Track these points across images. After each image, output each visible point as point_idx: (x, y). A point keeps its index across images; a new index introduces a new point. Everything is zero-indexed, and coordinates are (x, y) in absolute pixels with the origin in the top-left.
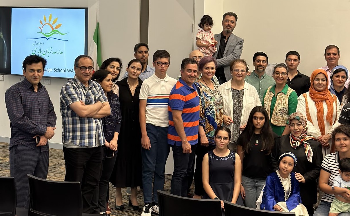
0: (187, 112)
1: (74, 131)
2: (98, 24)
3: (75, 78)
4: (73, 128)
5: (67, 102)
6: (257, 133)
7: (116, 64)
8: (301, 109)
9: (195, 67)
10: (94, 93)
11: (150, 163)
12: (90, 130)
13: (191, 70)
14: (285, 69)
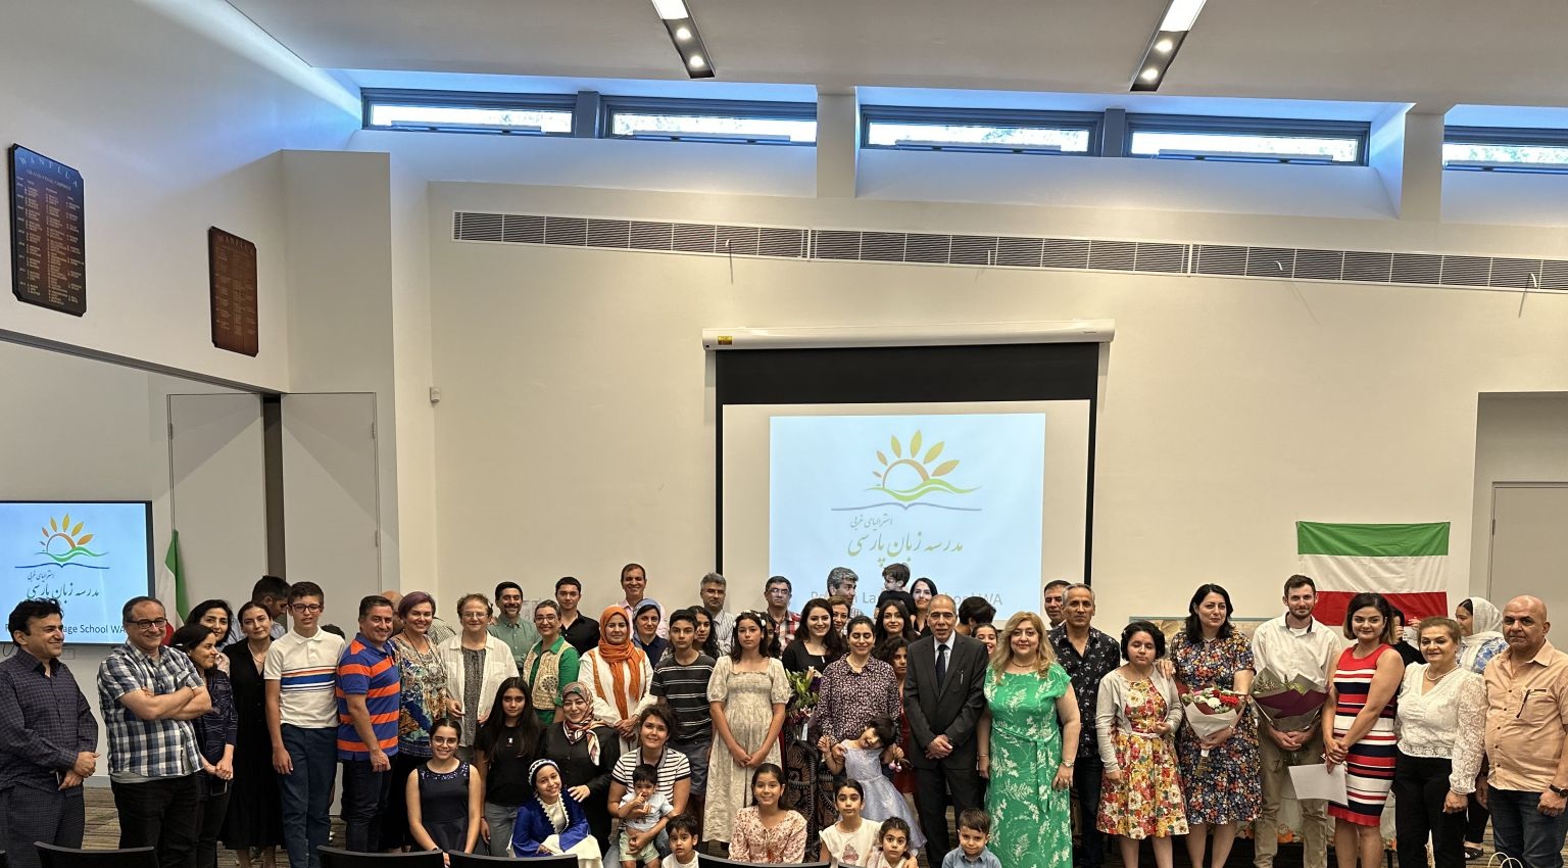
0: (375, 696)
1: (134, 748)
2: (175, 534)
3: (129, 643)
4: (131, 743)
5: (113, 692)
6: (511, 725)
7: (219, 612)
8: (585, 678)
9: (387, 611)
10: (172, 671)
11: (297, 799)
12: (169, 743)
13: (380, 618)
14: (553, 609)
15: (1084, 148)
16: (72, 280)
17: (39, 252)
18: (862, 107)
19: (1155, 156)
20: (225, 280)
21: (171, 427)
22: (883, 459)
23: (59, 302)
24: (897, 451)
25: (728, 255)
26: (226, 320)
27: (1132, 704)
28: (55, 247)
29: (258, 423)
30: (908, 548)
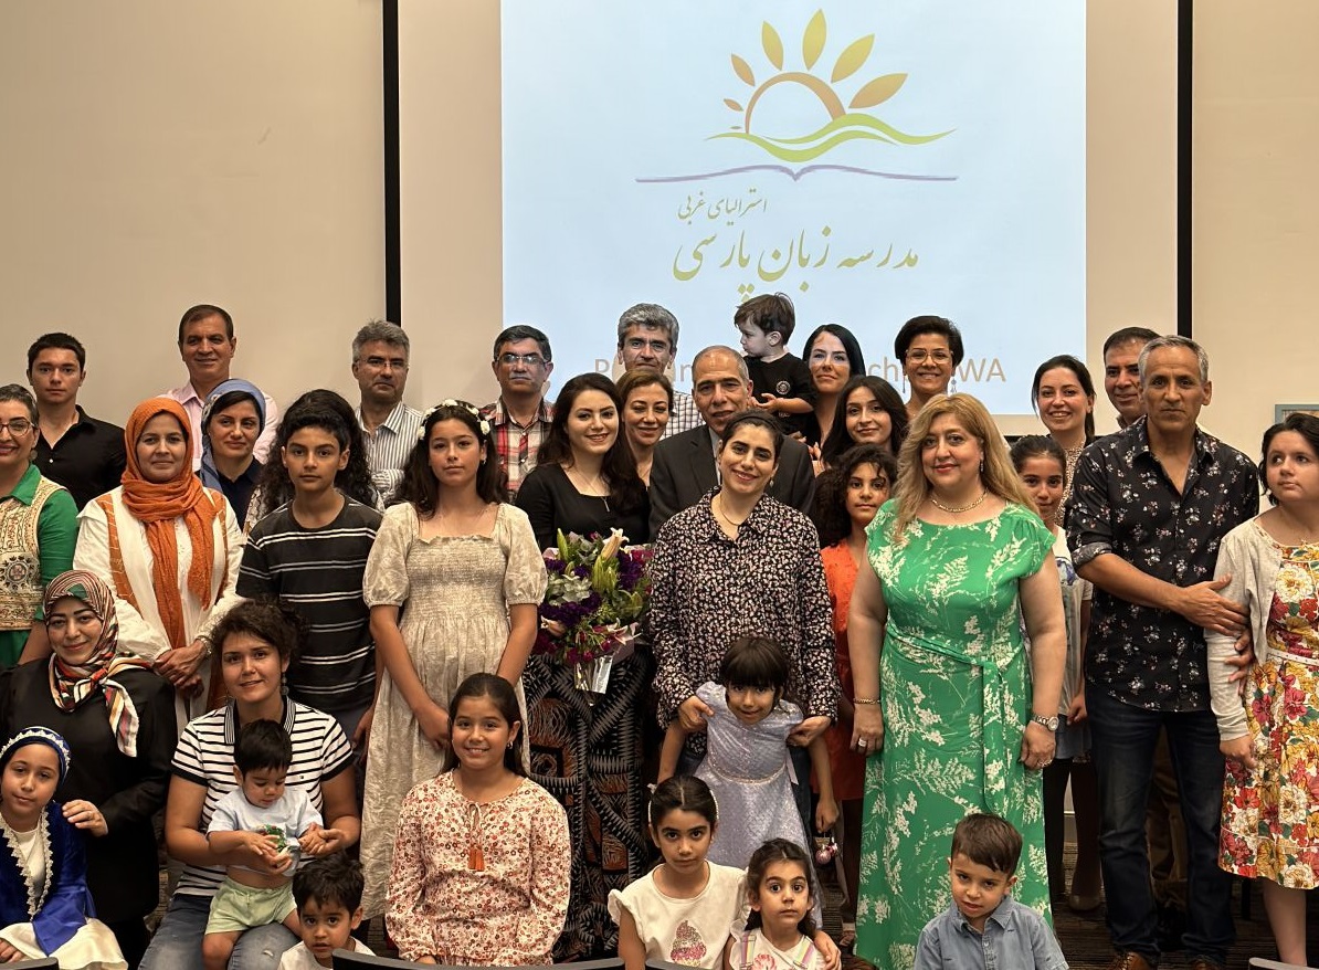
27: (1287, 597)
30: (803, 262)
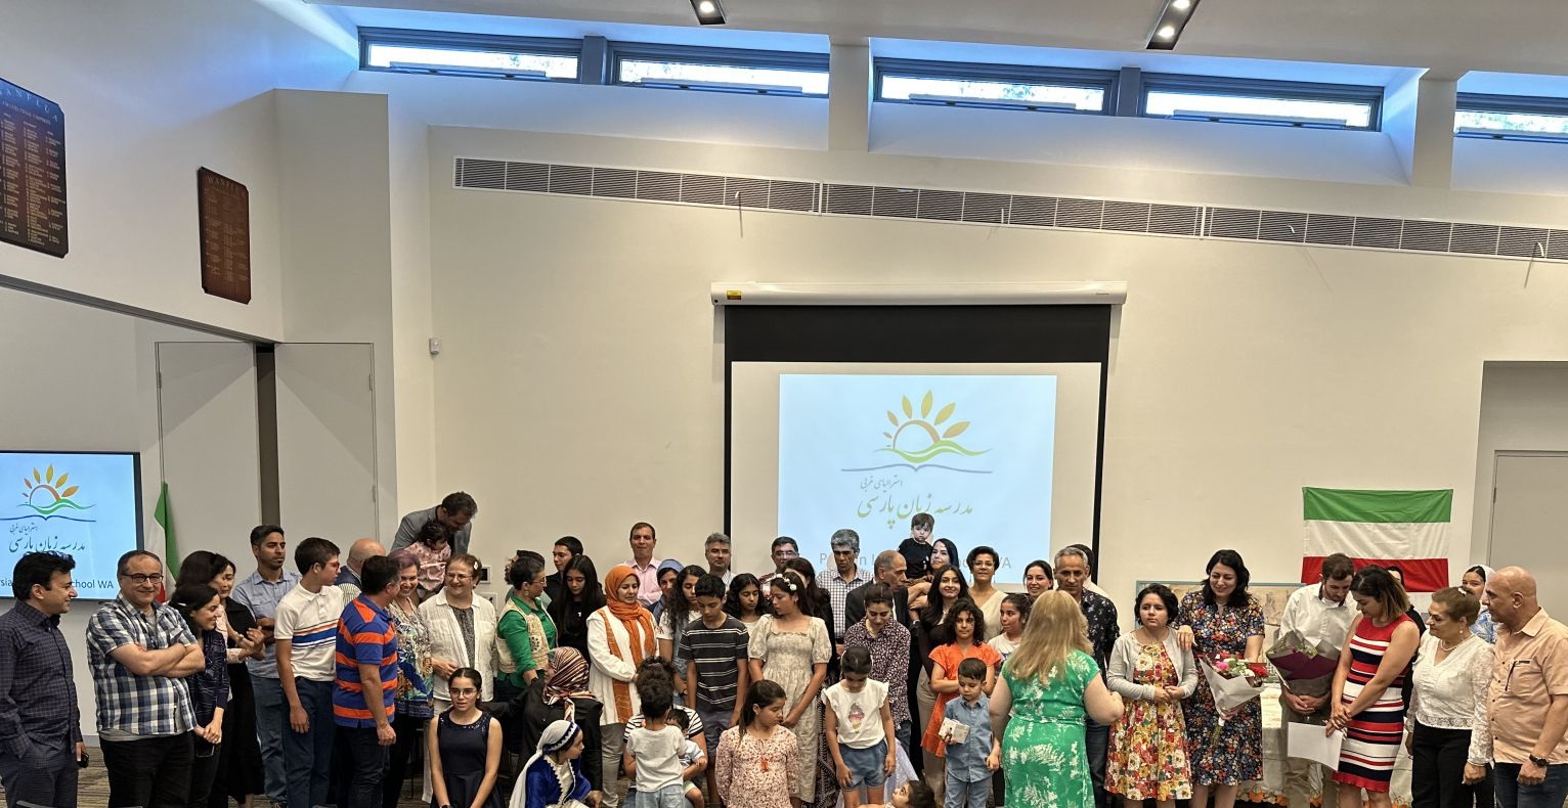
1: (124, 704)
2: (165, 487)
4: (121, 700)
5: (106, 644)
8: (596, 636)
10: (165, 628)
12: (161, 700)
15: (1098, 107)
16: (53, 219)
17: (16, 189)
18: (876, 59)
19: (1169, 117)
20: (216, 223)
21: (159, 375)
22: (893, 419)
23: (39, 242)
24: (908, 411)
25: (738, 207)
26: (217, 265)
28: (35, 184)
29: (251, 374)
